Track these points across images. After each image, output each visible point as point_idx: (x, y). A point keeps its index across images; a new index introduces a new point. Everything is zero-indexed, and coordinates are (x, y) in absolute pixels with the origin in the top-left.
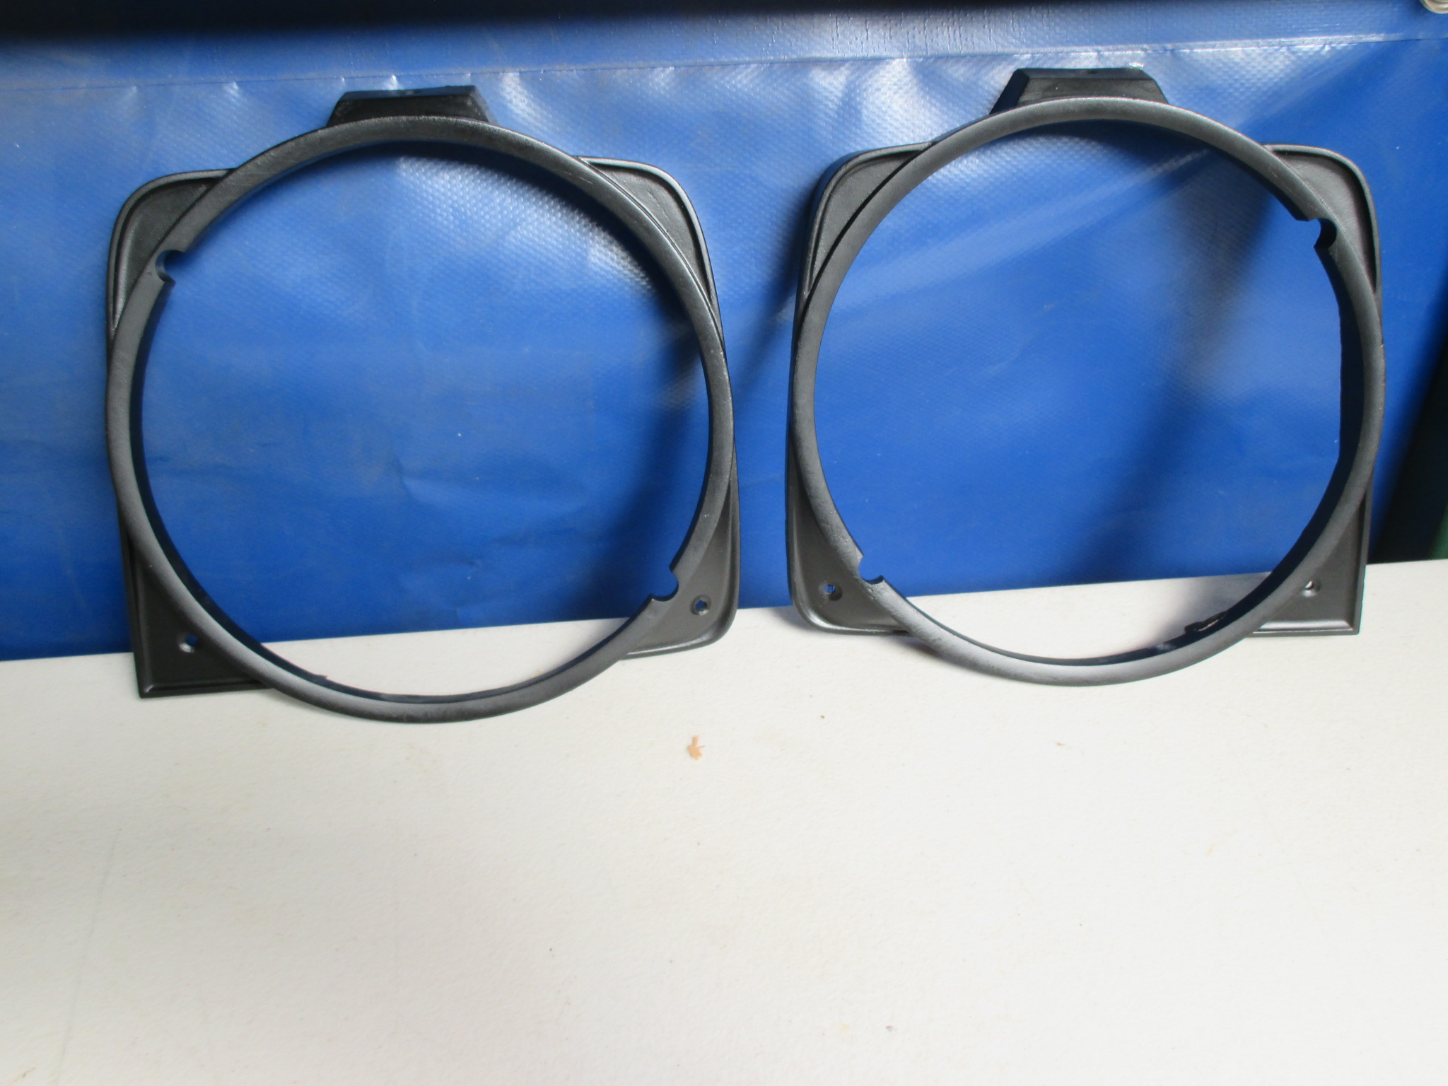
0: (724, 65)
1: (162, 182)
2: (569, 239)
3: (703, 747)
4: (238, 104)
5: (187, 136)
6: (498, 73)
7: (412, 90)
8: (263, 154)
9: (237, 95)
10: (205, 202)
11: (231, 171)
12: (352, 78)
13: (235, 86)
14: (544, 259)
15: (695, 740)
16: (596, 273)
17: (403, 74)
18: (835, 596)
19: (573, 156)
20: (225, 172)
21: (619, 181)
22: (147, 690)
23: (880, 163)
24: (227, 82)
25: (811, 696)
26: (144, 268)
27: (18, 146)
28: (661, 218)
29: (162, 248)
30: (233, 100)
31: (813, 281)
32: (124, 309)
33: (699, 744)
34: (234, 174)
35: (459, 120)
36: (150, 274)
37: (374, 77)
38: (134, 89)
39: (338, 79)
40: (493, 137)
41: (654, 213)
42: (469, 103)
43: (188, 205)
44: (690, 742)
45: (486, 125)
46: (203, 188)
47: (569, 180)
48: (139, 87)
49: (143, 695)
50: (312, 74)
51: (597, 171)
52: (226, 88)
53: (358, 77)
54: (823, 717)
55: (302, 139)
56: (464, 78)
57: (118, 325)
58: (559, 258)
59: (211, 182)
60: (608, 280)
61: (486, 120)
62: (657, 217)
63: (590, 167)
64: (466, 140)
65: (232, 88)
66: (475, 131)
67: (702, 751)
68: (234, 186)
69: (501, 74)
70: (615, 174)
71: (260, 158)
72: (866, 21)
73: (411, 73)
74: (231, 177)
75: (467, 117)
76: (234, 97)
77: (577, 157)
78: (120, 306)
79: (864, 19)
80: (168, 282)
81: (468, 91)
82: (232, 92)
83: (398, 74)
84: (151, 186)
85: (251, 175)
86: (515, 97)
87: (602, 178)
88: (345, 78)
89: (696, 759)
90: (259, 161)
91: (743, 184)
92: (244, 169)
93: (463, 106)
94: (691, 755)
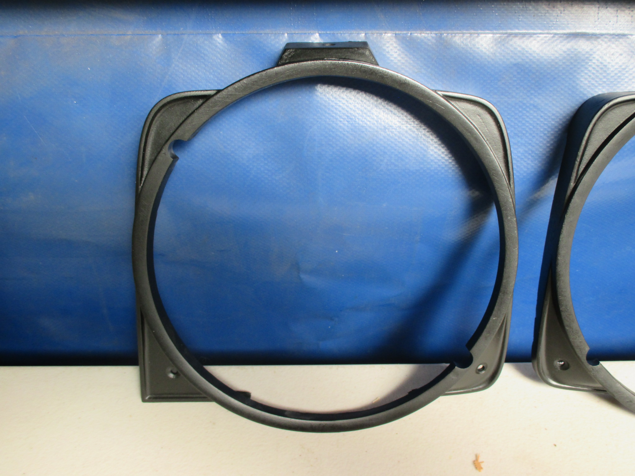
0: (524, 35)
1: (175, 97)
2: (417, 140)
3: (483, 462)
4: (222, 48)
5: (189, 66)
6: (381, 34)
7: (329, 43)
8: (239, 81)
9: (220, 42)
10: (201, 110)
11: (219, 91)
12: (292, 34)
13: (220, 36)
14: (400, 151)
15: (477, 457)
16: (432, 161)
17: (322, 32)
18: (564, 367)
19: (433, 90)
20: (215, 92)
21: (460, 107)
22: (147, 398)
23: (630, 104)
24: (216, 34)
25: (546, 429)
26: (161, 150)
27: (89, 69)
28: (483, 131)
29: (173, 139)
30: (218, 45)
31: (578, 177)
32: (147, 175)
33: (480, 460)
34: (221, 93)
35: (364, 64)
36: (165, 154)
37: (305, 34)
38: (160, 36)
39: (283, 34)
40: (383, 76)
41: (479, 128)
42: (367, 53)
43: (190, 112)
44: (474, 458)
45: (377, 67)
46: (200, 102)
47: (430, 105)
48: (162, 35)
49: (144, 400)
50: (267, 31)
51: (447, 100)
52: (215, 37)
53: (295, 34)
54: (555, 445)
55: (264, 73)
56: (360, 36)
57: (143, 184)
58: (410, 150)
59: (206, 98)
60: (439, 165)
61: (377, 65)
62: (481, 131)
63: (443, 97)
64: (366, 77)
65: (218, 37)
66: (373, 72)
67: (483, 465)
68: (220, 101)
69: (384, 34)
70: (457, 102)
71: (237, 84)
72: (617, 11)
73: (328, 32)
74: (218, 95)
75: (366, 62)
76: (219, 43)
77: (435, 91)
78: (145, 173)
79: (616, 9)
80: (175, 158)
81: (364, 45)
82: (218, 40)
83: (320, 32)
84: (169, 99)
85: (231, 95)
86: (391, 50)
87: (451, 105)
88: (288, 34)
89: (480, 471)
90: (236, 86)
91: (528, 109)
92: (226, 90)
93: (363, 54)
94: (476, 468)
